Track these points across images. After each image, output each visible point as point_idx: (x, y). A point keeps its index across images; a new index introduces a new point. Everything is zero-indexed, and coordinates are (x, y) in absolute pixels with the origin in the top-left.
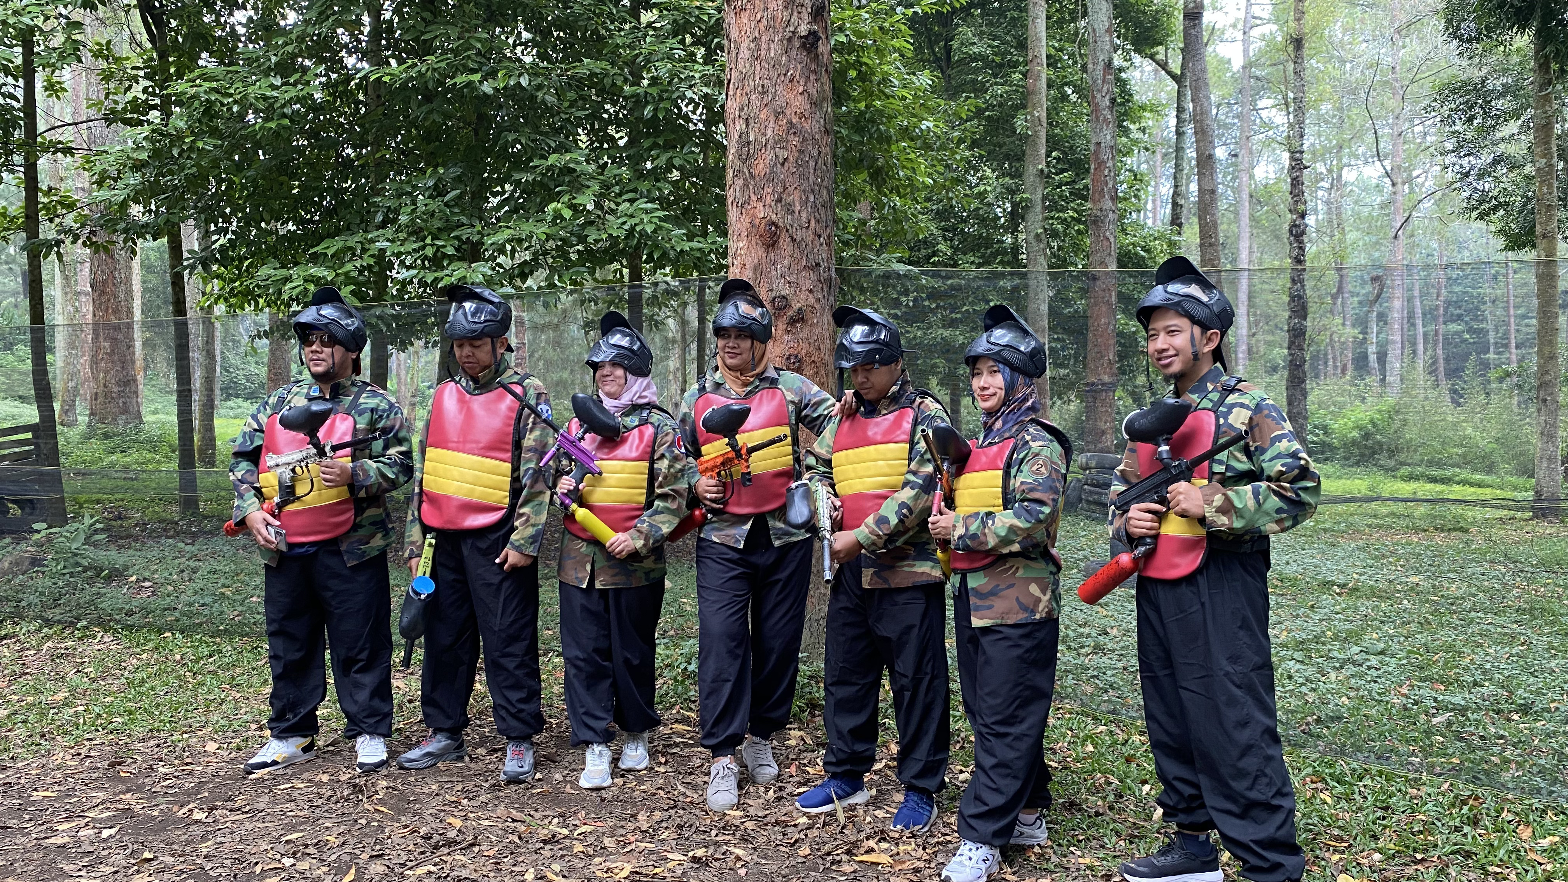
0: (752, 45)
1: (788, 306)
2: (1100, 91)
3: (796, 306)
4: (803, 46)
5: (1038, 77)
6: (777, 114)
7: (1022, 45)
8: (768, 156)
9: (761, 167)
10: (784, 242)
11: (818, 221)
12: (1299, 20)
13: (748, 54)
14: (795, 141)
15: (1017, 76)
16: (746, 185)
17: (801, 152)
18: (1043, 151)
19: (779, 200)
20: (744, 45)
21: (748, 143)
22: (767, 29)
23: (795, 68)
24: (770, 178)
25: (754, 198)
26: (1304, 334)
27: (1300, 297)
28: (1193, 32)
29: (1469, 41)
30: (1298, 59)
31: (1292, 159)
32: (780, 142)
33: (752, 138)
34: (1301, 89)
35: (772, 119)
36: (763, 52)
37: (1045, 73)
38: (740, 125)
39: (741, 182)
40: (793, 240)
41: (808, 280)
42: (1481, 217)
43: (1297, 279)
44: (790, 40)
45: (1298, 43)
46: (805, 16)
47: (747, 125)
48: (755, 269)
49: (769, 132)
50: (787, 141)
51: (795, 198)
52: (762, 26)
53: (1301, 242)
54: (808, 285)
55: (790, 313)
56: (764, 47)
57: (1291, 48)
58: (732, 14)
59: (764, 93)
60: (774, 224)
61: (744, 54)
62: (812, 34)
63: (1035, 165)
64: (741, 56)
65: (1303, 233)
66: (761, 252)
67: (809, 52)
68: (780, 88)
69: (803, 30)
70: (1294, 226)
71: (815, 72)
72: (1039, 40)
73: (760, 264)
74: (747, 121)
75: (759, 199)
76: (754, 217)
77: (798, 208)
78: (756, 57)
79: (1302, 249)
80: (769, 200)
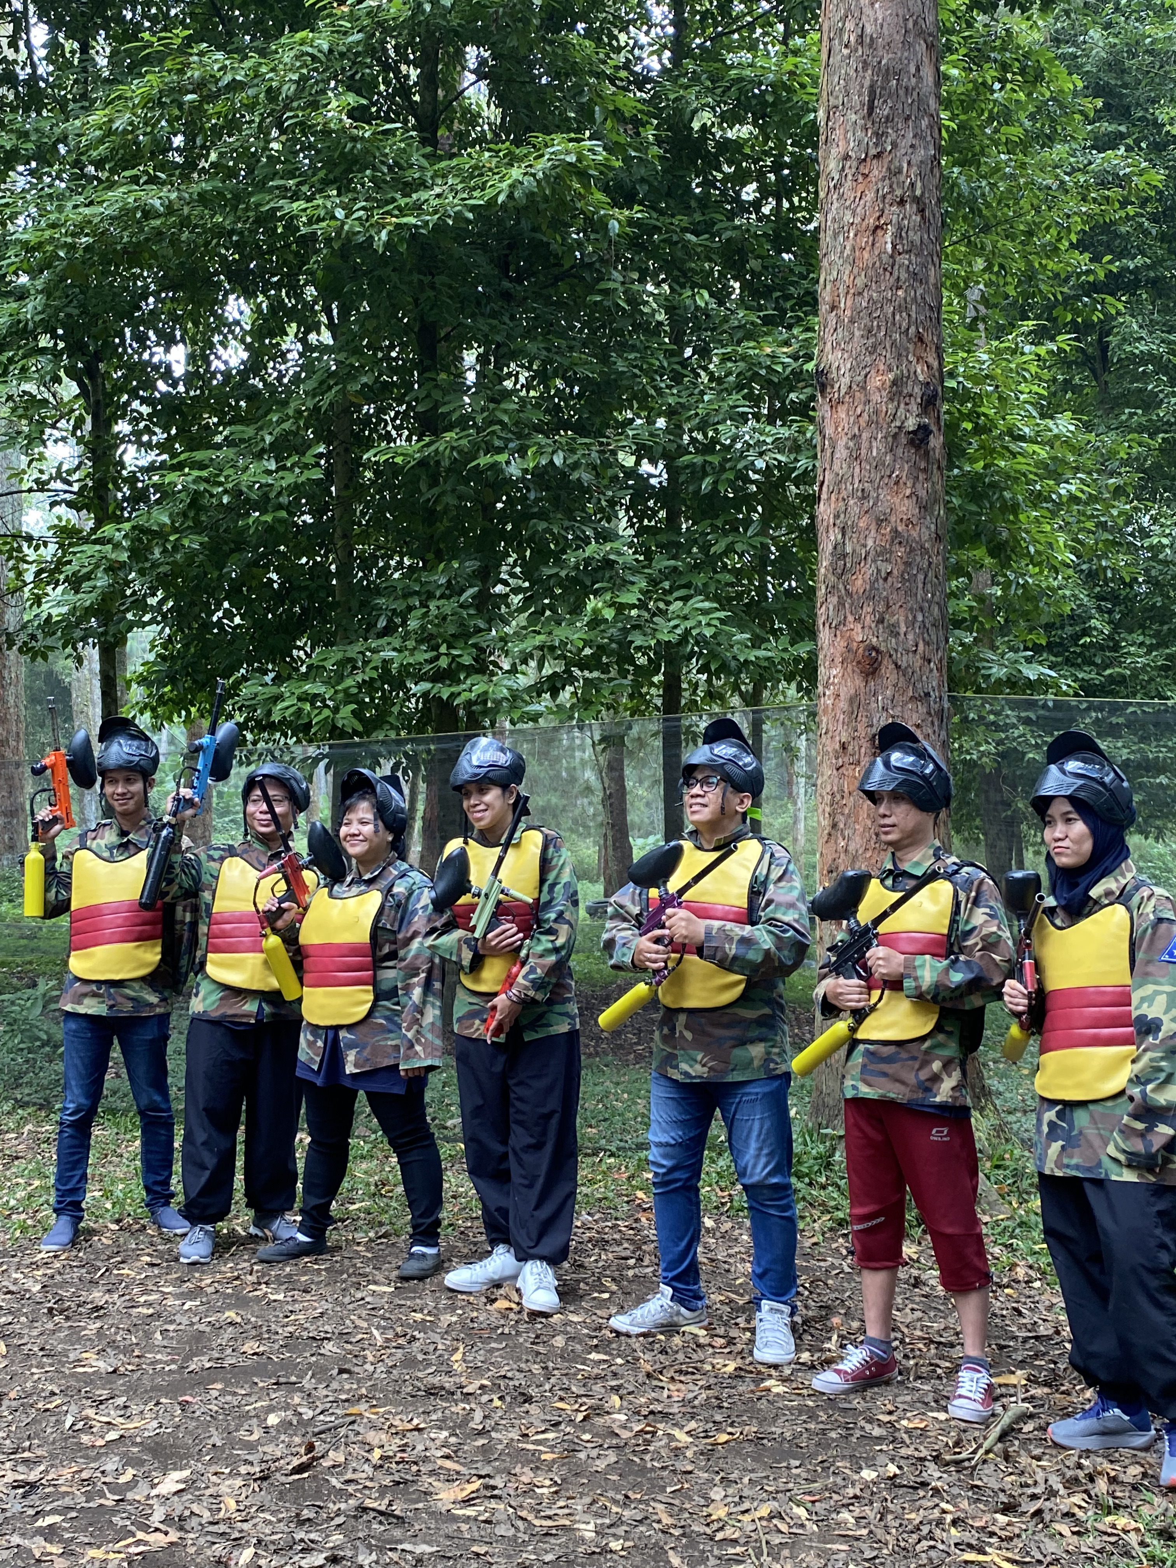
0: (851, 444)
4: (911, 443)
6: (880, 522)
8: (868, 570)
9: (859, 584)
10: (887, 670)
11: (927, 644)
13: (845, 453)
14: (900, 552)
16: (841, 604)
17: (907, 564)
19: (881, 621)
20: (841, 443)
21: (844, 556)
22: (869, 424)
23: (901, 469)
24: (870, 595)
25: (850, 618)
32: (883, 553)
33: (849, 549)
35: (873, 527)
36: (863, 451)
38: (834, 535)
39: (834, 600)
40: (898, 667)
44: (895, 436)
46: (914, 407)
47: (843, 535)
48: (851, 701)
49: (870, 543)
50: (891, 552)
51: (900, 618)
52: (863, 421)
56: (865, 445)
58: (827, 407)
59: (865, 497)
60: (874, 648)
61: (841, 453)
62: (922, 428)
64: (837, 455)
66: (859, 682)
67: (918, 448)
68: (883, 492)
69: (911, 423)
71: (925, 470)
73: (857, 695)
74: (843, 531)
75: (857, 620)
76: (850, 639)
77: (903, 629)
78: (855, 457)
80: (868, 620)
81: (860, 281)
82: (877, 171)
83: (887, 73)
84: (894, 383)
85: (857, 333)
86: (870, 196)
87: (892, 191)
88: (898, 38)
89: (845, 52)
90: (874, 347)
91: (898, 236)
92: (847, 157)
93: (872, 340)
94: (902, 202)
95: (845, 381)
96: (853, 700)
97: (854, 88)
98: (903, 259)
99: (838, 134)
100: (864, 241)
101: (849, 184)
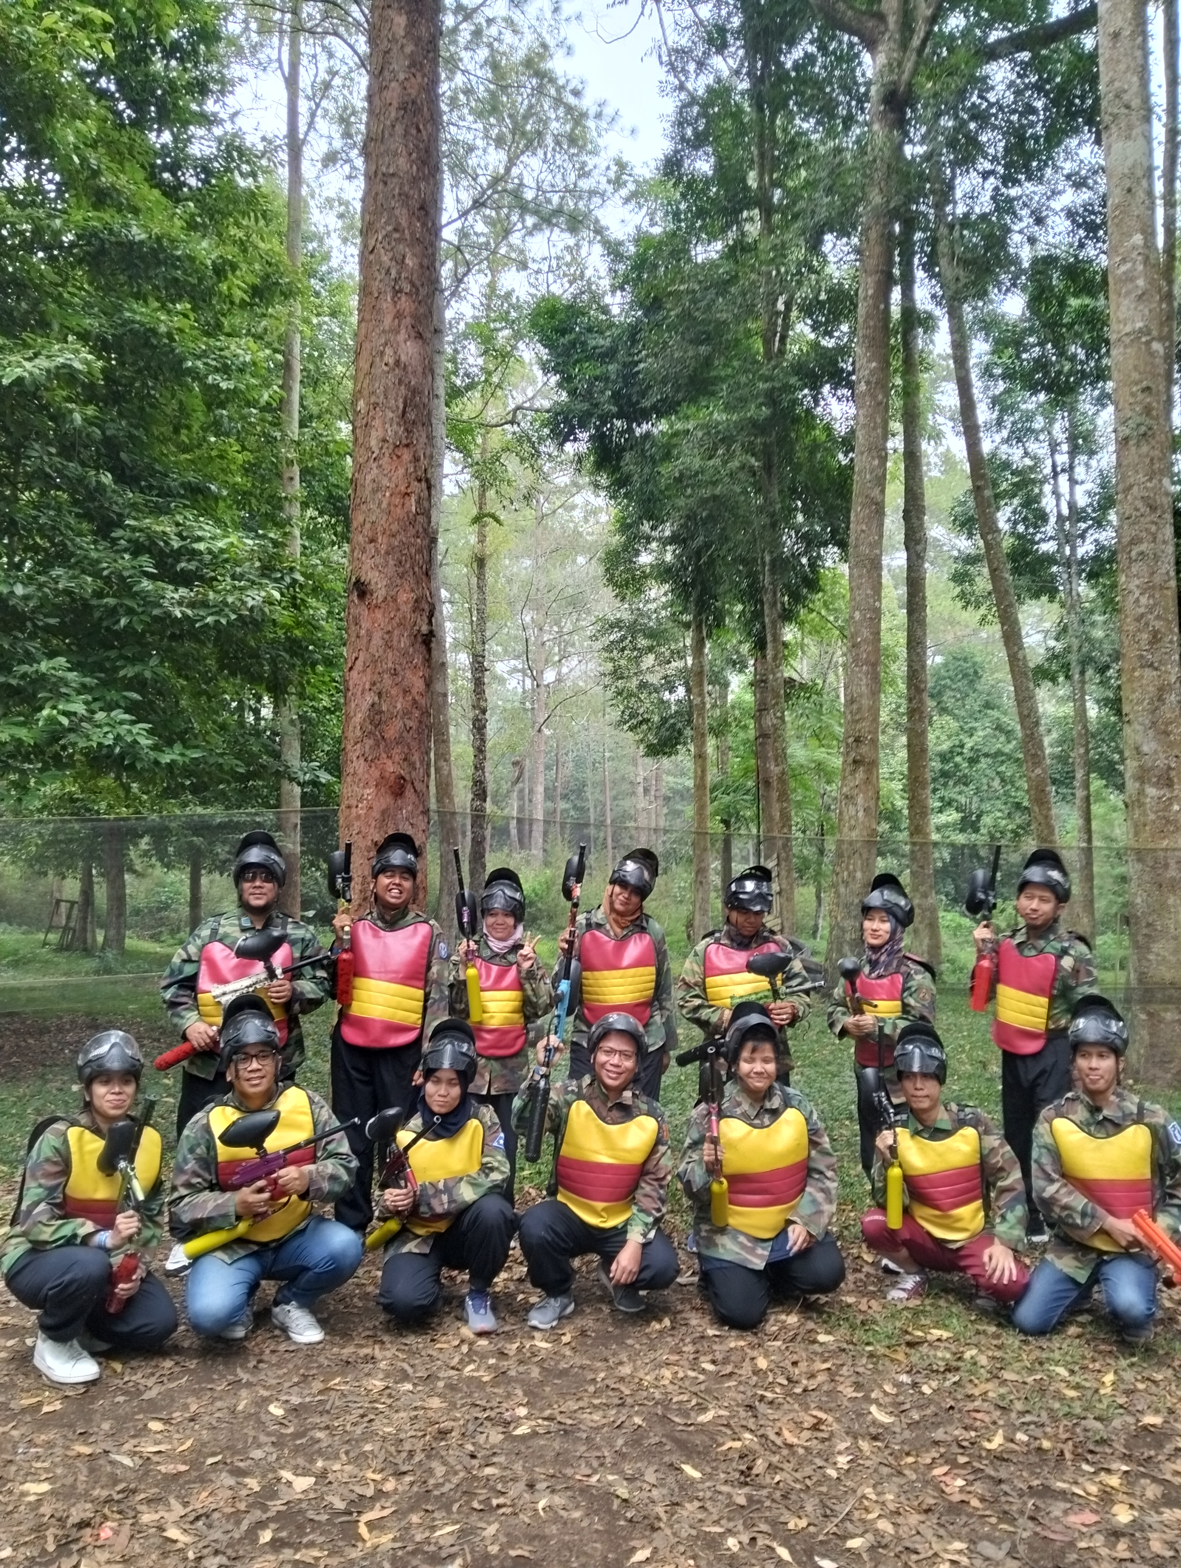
0: (386, 636)
4: (424, 641)
6: (406, 692)
8: (398, 724)
9: (391, 732)
10: (409, 793)
12: (482, 542)
14: (417, 714)
16: (378, 745)
17: (420, 722)
19: (406, 760)
20: (377, 634)
21: (381, 712)
22: (400, 624)
23: (420, 658)
24: (399, 741)
25: (384, 755)
26: (484, 814)
27: (481, 782)
29: (621, 587)
30: (481, 576)
31: (475, 661)
32: (406, 713)
33: (384, 708)
34: (483, 601)
35: (401, 695)
36: (395, 643)
38: (370, 698)
39: (370, 742)
40: (417, 792)
41: (424, 824)
42: (631, 729)
43: (478, 767)
44: (415, 636)
45: (481, 562)
47: (379, 698)
49: (399, 706)
51: (416, 757)
52: (394, 622)
53: (483, 734)
54: (424, 827)
56: (396, 638)
57: (475, 565)
60: (402, 778)
61: (377, 640)
62: (430, 632)
65: (484, 727)
66: (389, 799)
68: (407, 672)
69: (424, 628)
70: (476, 720)
73: (388, 809)
74: (380, 694)
75: (389, 757)
76: (382, 771)
77: (418, 766)
78: (388, 645)
79: (483, 741)
80: (397, 758)
81: (394, 527)
82: (407, 455)
83: (415, 392)
84: (416, 600)
85: (391, 562)
86: (401, 471)
87: (415, 471)
88: (419, 371)
89: (385, 369)
90: (402, 573)
91: (418, 502)
92: (384, 440)
93: (401, 569)
94: (419, 480)
95: (382, 592)
96: (385, 812)
97: (392, 395)
98: (420, 518)
99: (377, 423)
100: (397, 500)
101: (386, 459)
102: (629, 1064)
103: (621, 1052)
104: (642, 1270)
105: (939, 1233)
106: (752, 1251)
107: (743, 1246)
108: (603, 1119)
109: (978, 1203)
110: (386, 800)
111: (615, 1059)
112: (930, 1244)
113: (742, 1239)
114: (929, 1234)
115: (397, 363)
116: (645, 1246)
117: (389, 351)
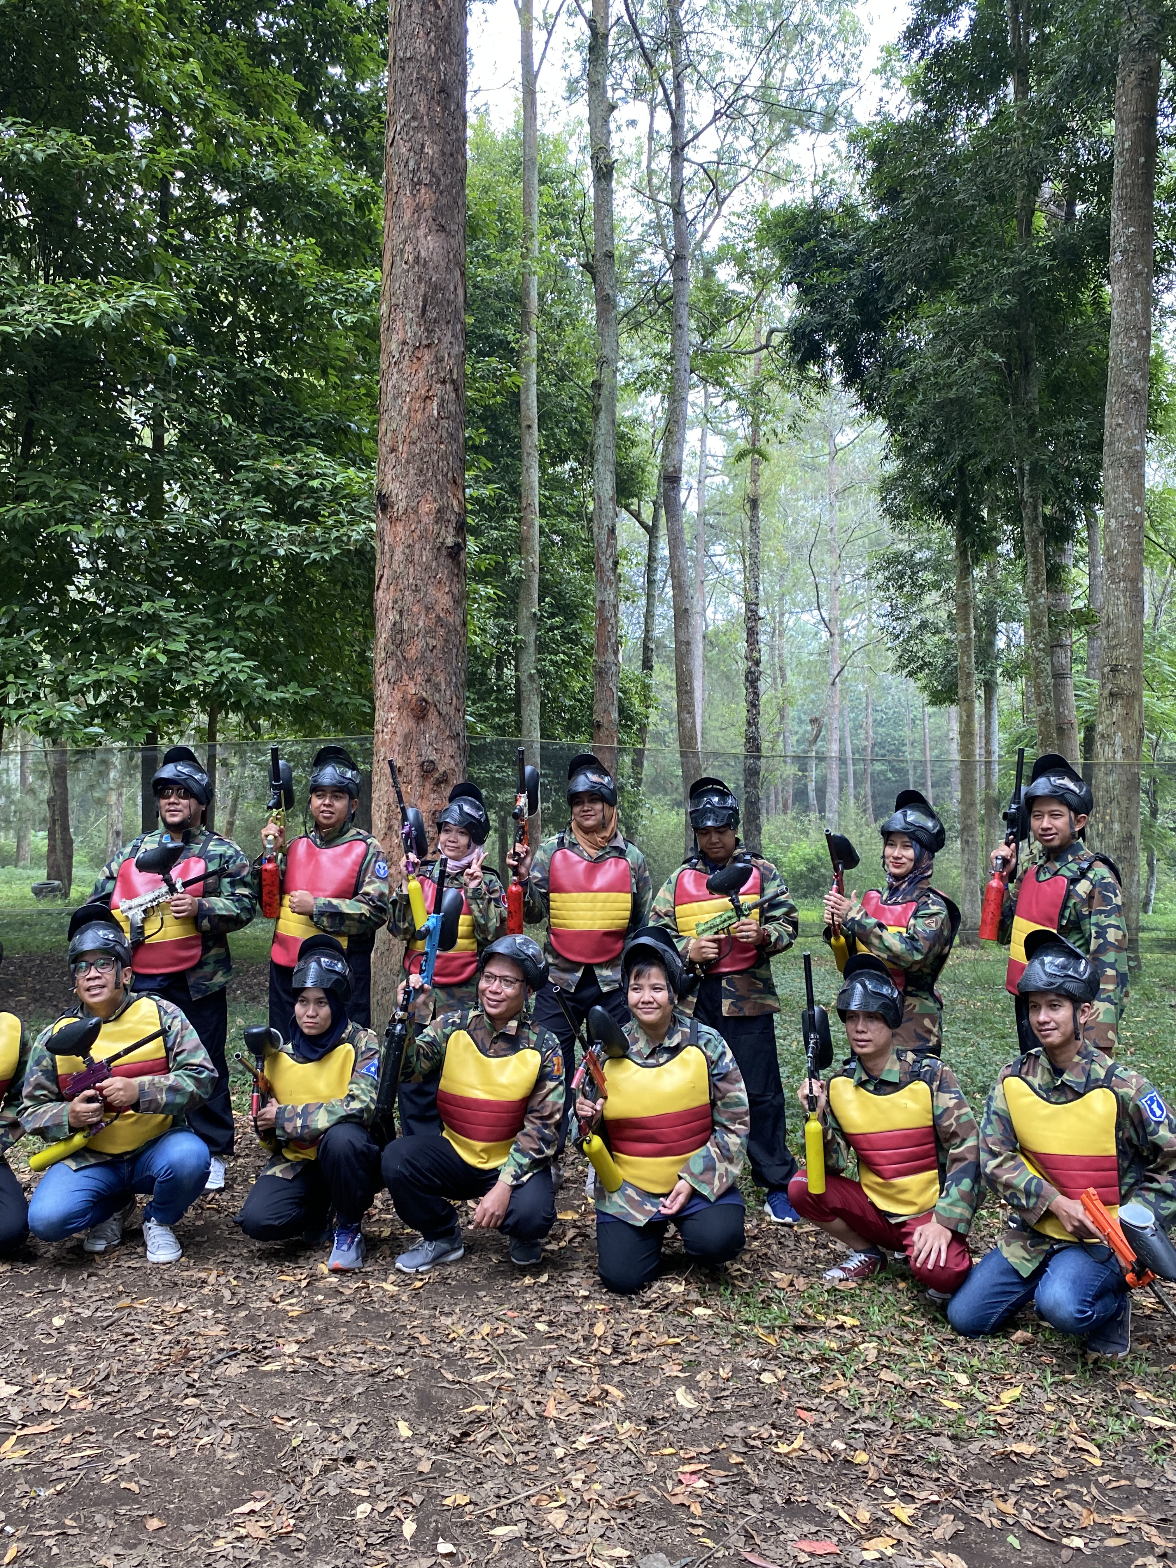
0: (407, 551)
1: (435, 769)
2: (604, 554)
3: (442, 769)
4: (449, 555)
5: (531, 526)
6: (428, 609)
7: (515, 491)
8: (420, 643)
9: (413, 652)
10: (432, 716)
11: (458, 699)
12: (755, 481)
13: (402, 557)
14: (442, 632)
15: (510, 522)
16: (399, 666)
17: (446, 641)
18: (536, 596)
19: (428, 680)
20: (399, 549)
21: (402, 631)
22: (420, 538)
23: (442, 572)
24: (421, 661)
25: (406, 677)
26: (758, 773)
27: (755, 739)
28: (672, 494)
29: (900, 517)
30: (754, 518)
31: (748, 609)
32: (430, 632)
33: (405, 627)
34: (756, 545)
35: (423, 613)
36: (416, 557)
37: (538, 521)
38: (393, 616)
39: (393, 663)
40: (440, 714)
41: (450, 748)
42: (911, 674)
43: (752, 723)
44: (439, 549)
45: (754, 503)
46: (451, 530)
47: (401, 616)
48: (406, 737)
49: (421, 624)
50: (435, 632)
51: (441, 678)
52: (416, 535)
53: (756, 688)
54: (450, 751)
55: (437, 775)
56: (417, 553)
57: (747, 507)
58: (387, 522)
59: (417, 590)
60: (424, 700)
61: (399, 556)
62: (457, 545)
63: (528, 609)
64: (396, 557)
65: (758, 679)
66: (412, 723)
67: (453, 559)
68: (431, 588)
69: (450, 541)
70: (749, 672)
71: (457, 575)
72: (532, 488)
73: (410, 733)
74: (401, 613)
75: (411, 679)
76: (405, 693)
77: (443, 687)
78: (410, 560)
79: (756, 694)
80: (419, 679)
81: (415, 434)
82: (427, 356)
83: (436, 288)
84: (439, 511)
85: (412, 472)
86: (422, 374)
87: (438, 372)
88: (443, 264)
89: (406, 267)
90: (424, 482)
91: (441, 406)
92: (405, 343)
93: (422, 478)
94: (444, 382)
95: (403, 504)
96: (407, 737)
97: (411, 294)
98: (444, 423)
99: (398, 325)
100: (417, 405)
101: (406, 362)
102: (509, 991)
103: (503, 978)
104: (508, 1214)
105: (882, 1204)
106: (638, 1206)
107: (629, 1200)
108: (484, 1052)
109: (934, 1173)
110: (409, 724)
111: (495, 986)
112: (872, 1217)
113: (630, 1191)
114: (872, 1204)
115: (417, 259)
116: (514, 1188)
117: (409, 248)
